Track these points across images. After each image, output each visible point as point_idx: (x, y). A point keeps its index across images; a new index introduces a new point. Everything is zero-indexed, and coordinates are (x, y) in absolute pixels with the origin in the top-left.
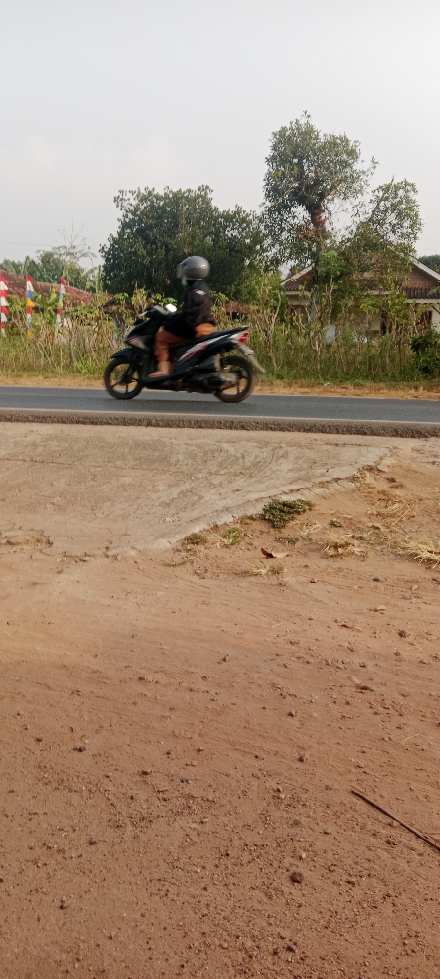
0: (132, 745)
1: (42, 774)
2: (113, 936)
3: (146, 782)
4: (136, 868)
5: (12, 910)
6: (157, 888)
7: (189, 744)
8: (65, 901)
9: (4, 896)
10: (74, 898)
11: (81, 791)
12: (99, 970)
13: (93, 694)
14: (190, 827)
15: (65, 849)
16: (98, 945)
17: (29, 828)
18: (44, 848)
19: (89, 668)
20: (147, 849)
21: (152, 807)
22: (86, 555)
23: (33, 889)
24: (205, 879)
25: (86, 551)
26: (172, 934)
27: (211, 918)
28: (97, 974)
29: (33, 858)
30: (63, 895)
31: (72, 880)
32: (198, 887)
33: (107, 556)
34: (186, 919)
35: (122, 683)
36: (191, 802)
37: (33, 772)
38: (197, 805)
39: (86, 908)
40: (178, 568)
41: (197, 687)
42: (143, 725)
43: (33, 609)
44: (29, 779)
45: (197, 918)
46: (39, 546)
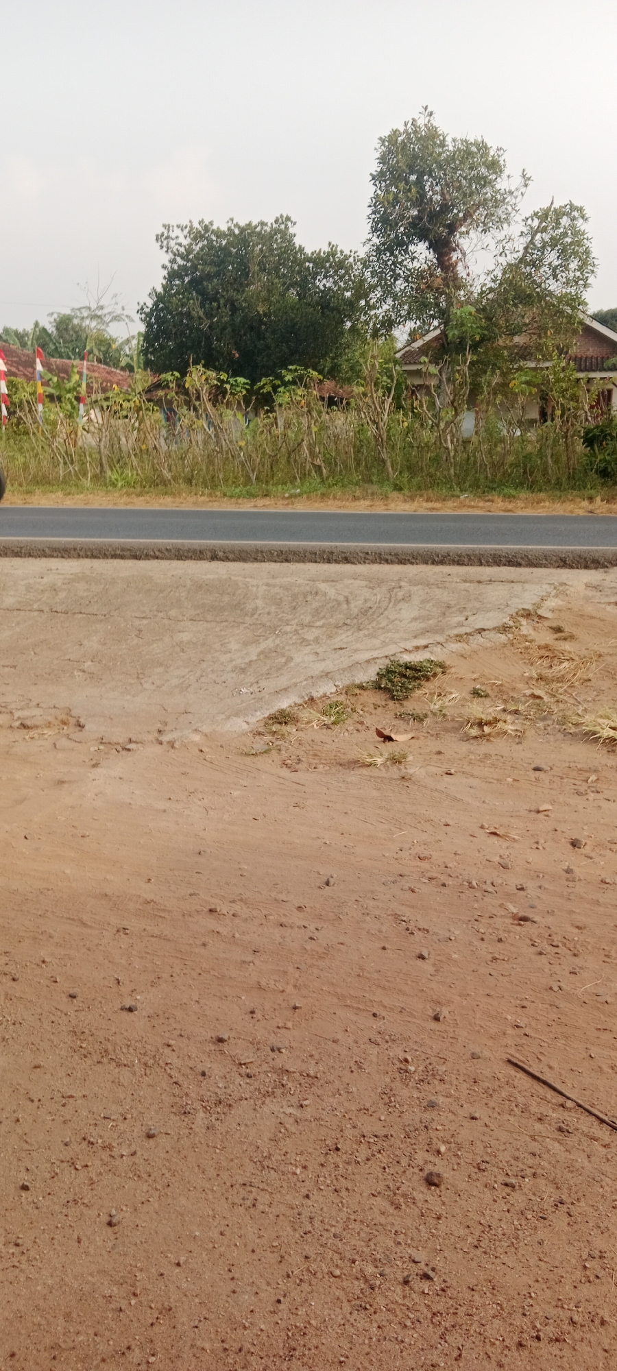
0: (202, 1002)
1: (79, 1042)
2: (181, 1262)
3: (222, 1052)
4: (212, 1169)
5: (42, 1228)
6: (242, 1196)
7: (281, 998)
8: (114, 1216)
9: (30, 1209)
10: (127, 1211)
11: (133, 1066)
12: (165, 1308)
13: (146, 933)
14: (284, 1112)
15: (114, 1144)
16: (162, 1275)
17: (63, 1116)
18: (85, 1144)
19: (140, 896)
20: (226, 1143)
21: (231, 1086)
22: (130, 741)
23: (70, 1199)
24: (307, 1183)
25: (131, 736)
26: (262, 1259)
27: (316, 1236)
28: (160, 1313)
29: (68, 1159)
30: (112, 1207)
31: (124, 1187)
32: (297, 1195)
33: (161, 743)
34: (282, 1239)
35: (186, 917)
36: (285, 1078)
37: (66, 1040)
38: (293, 1081)
39: (143, 1225)
40: (259, 758)
41: (290, 921)
42: (216, 974)
43: (59, 817)
44: (61, 1049)
45: (297, 1235)
46: (66, 730)
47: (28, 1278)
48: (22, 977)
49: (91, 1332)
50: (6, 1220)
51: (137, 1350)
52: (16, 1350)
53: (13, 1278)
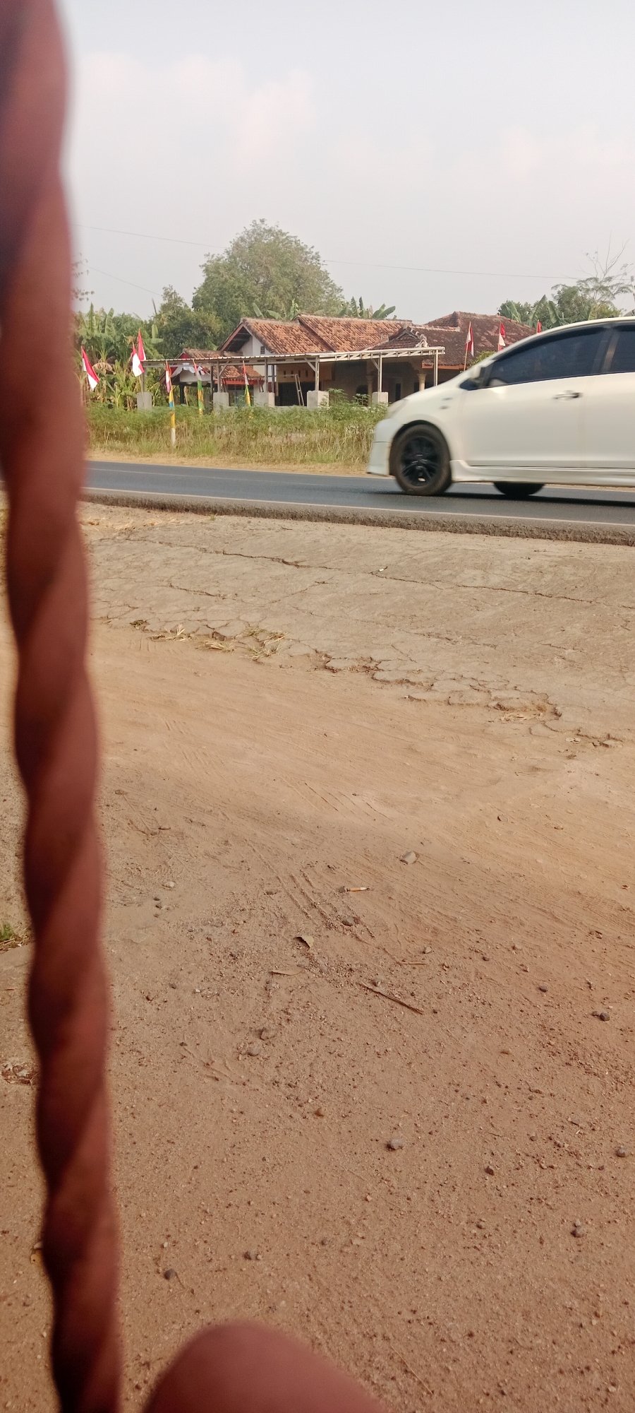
1: (548, 1038)
5: (505, 1217)
8: (579, 1226)
9: (494, 1194)
10: (592, 1226)
11: (603, 1077)
12: (629, 1341)
13: (621, 941)
15: (581, 1152)
16: (626, 1303)
17: (529, 1110)
18: (550, 1144)
19: (615, 902)
22: (609, 737)
25: (609, 731)
28: (623, 1343)
29: (534, 1154)
30: (577, 1217)
31: (590, 1200)
37: (535, 1033)
39: (609, 1245)
43: (533, 804)
44: (530, 1041)
46: (542, 716)
47: (488, 1263)
48: (493, 959)
49: (549, 1338)
50: (470, 1199)
51: (597, 1374)
52: (474, 1331)
53: (474, 1258)
